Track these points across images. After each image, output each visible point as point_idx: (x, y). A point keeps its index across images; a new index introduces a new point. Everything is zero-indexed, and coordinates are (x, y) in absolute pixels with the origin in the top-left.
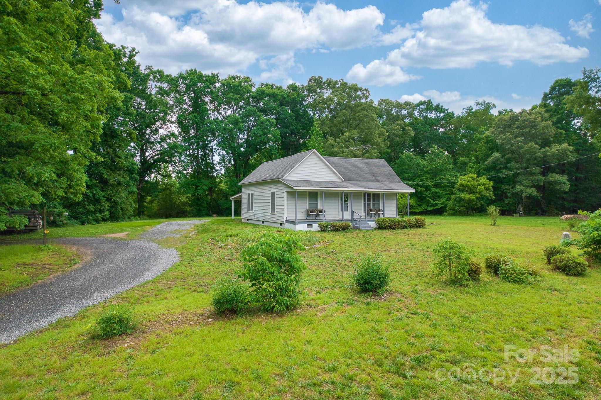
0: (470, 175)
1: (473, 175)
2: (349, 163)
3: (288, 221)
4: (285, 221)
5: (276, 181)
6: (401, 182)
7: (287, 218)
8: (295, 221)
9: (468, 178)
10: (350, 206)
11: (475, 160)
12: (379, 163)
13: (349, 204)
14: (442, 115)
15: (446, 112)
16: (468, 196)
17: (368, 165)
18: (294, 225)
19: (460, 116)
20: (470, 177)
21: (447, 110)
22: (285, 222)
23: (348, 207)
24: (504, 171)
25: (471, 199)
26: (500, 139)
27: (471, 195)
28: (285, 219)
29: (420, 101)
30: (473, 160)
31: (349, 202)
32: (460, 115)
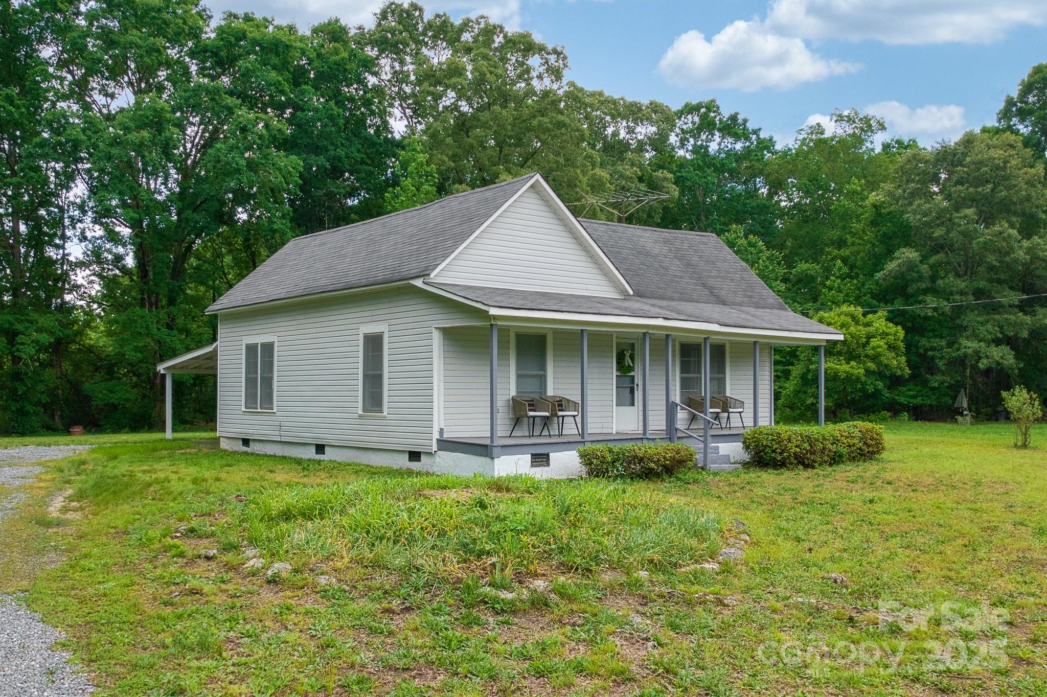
0: (845, 308)
1: (852, 308)
2: (620, 238)
3: (447, 445)
4: (434, 442)
5: (399, 288)
6: (784, 309)
7: (441, 431)
8: (488, 442)
9: (842, 317)
10: (640, 387)
11: (846, 270)
12: (705, 244)
13: (638, 380)
14: (739, 146)
15: (754, 137)
16: (845, 367)
17: (678, 250)
18: (486, 460)
19: (790, 150)
20: (846, 315)
21: (755, 132)
22: (435, 448)
23: (632, 391)
24: (929, 298)
25: (852, 375)
26: (914, 213)
27: (853, 363)
28: (436, 436)
29: (687, 105)
30: (840, 269)
31: (637, 374)
32: (791, 146)
